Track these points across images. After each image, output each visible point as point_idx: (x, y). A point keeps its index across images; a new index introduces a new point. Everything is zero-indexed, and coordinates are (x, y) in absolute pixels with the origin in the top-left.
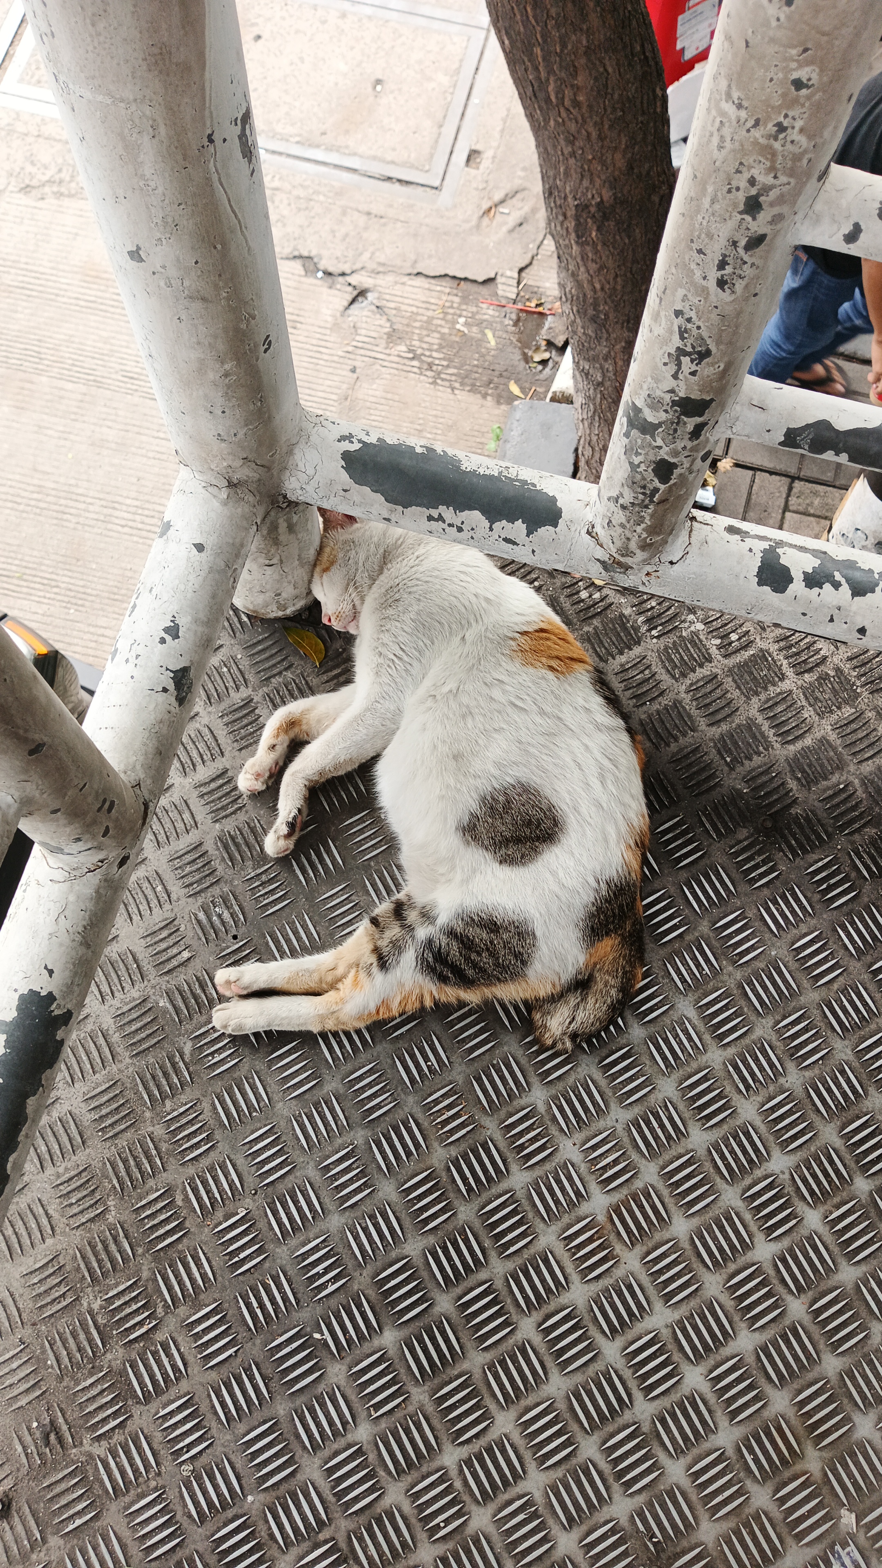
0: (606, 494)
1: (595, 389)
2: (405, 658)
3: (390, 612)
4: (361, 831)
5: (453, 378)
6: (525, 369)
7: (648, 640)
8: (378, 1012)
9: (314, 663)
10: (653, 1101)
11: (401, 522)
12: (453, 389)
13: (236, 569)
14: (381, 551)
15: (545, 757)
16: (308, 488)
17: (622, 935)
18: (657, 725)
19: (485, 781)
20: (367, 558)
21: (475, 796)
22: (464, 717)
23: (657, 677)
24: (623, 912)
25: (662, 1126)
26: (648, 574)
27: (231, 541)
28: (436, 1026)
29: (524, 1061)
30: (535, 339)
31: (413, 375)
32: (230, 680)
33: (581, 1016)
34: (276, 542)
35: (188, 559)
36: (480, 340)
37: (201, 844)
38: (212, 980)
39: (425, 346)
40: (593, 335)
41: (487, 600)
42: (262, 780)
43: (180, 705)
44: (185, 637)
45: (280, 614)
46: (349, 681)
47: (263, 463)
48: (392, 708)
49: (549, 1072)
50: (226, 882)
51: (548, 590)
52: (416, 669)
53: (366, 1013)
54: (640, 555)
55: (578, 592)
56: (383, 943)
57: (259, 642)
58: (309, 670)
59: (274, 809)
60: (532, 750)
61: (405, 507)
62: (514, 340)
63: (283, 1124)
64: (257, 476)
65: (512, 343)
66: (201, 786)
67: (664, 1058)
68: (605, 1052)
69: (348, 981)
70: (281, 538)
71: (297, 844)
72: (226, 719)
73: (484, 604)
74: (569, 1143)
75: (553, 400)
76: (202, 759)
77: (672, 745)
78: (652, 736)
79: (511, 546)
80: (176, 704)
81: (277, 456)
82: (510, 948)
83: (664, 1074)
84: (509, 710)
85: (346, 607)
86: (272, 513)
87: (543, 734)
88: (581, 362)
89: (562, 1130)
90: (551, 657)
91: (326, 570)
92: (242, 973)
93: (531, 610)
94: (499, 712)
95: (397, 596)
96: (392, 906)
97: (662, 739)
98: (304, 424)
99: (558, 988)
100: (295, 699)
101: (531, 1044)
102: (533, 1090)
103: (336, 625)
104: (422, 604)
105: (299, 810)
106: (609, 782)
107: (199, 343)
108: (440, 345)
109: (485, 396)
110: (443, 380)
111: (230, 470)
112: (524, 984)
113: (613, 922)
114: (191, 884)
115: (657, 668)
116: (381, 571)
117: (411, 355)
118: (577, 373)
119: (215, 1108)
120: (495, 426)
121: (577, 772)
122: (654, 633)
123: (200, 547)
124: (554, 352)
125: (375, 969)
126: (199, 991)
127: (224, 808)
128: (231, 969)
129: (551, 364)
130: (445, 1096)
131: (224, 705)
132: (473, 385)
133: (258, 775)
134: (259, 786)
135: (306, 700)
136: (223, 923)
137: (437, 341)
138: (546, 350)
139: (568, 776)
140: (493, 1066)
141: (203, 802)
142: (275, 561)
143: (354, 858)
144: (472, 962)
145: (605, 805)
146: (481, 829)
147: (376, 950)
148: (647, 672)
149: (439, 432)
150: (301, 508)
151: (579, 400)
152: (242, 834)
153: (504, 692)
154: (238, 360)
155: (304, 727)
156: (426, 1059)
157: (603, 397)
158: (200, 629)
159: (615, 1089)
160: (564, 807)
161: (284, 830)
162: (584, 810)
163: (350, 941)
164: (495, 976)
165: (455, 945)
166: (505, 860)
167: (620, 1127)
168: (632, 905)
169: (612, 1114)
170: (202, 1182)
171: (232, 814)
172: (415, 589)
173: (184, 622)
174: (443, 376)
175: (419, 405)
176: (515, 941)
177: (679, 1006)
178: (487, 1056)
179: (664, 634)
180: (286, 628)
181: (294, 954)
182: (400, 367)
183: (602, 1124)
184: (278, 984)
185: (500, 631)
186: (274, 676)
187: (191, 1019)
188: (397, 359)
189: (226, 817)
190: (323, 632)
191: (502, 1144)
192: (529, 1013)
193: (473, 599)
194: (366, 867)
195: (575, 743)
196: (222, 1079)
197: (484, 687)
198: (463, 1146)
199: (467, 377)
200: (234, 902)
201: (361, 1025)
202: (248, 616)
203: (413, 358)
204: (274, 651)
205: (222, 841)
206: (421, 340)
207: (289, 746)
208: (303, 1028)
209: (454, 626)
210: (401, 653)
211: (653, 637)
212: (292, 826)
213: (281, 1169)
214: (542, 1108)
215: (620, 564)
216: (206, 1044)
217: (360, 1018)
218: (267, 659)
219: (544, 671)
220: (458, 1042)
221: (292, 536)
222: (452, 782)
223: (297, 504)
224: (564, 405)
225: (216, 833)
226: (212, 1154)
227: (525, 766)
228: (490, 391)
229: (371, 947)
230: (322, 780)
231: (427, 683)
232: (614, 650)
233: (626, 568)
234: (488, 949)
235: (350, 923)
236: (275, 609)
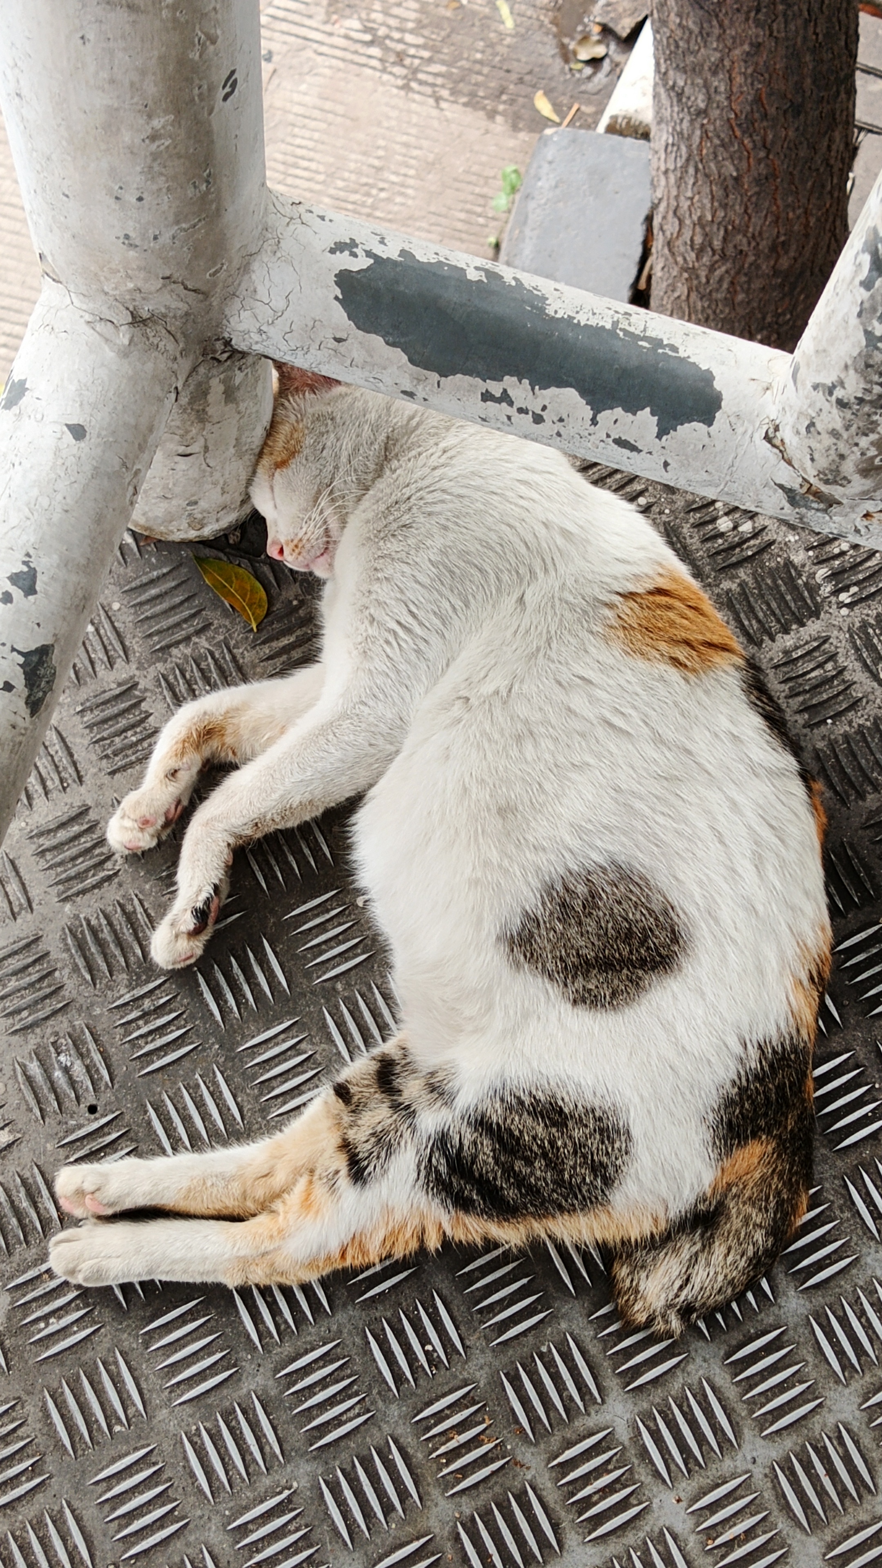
0: (809, 378)
1: (692, 121)
2: (418, 630)
3: (392, 546)
4: (322, 928)
5: (439, 81)
6: (562, 71)
7: (833, 610)
8: (343, 1255)
9: (247, 624)
10: (817, 1428)
11: (433, 400)
12: (438, 99)
13: (138, 472)
14: (382, 437)
15: (661, 819)
16: (271, 331)
17: (780, 1137)
18: (844, 761)
19: (553, 857)
20: (356, 449)
21: (536, 883)
22: (519, 739)
23: (847, 676)
24: (784, 1096)
25: (832, 1472)
26: (867, 515)
27: (132, 422)
28: (441, 1281)
29: (594, 1349)
30: (580, 21)
31: (369, 72)
32: (99, 647)
33: (700, 1276)
34: (202, 417)
35: (57, 451)
36: (486, 17)
37: (37, 940)
38: (50, 1186)
39: (393, 22)
40: (696, 30)
41: (566, 533)
42: (151, 830)
43: (32, 714)
44: (46, 593)
45: (192, 534)
46: (309, 658)
47: (198, 286)
48: (389, 715)
49: (637, 1371)
50: (79, 1010)
51: (661, 513)
52: (435, 649)
53: (323, 1256)
54: (859, 484)
55: (714, 520)
56: (360, 1136)
57: (152, 582)
58: (238, 635)
59: (169, 881)
60: (638, 805)
61: (444, 375)
62: (547, 21)
63: (167, 1447)
64: (184, 307)
65: (542, 26)
66: (41, 834)
67: (840, 1353)
68: (736, 1337)
69: (295, 1197)
70: (210, 410)
71: (208, 947)
72: (88, 717)
73: (560, 541)
74: (669, 1498)
75: (612, 129)
76: (45, 787)
77: (869, 797)
78: (835, 780)
79: (626, 452)
80: (24, 711)
81: (222, 275)
82: (584, 1156)
83: (838, 1381)
84: (600, 732)
85: (312, 532)
86: (202, 370)
87: (659, 777)
88: (671, 73)
89: (657, 1474)
90: (675, 642)
91: (281, 464)
92: (105, 1176)
93: (641, 554)
94: (583, 735)
95: (406, 519)
96: (374, 1066)
97: (853, 787)
98: (271, 219)
99: (663, 1225)
100: (214, 687)
101: (608, 1319)
102: (609, 1400)
103: (291, 561)
104: (451, 536)
105: (216, 888)
106: (769, 867)
107: (112, 81)
108: (419, 21)
109: (492, 115)
110: (421, 83)
111: (138, 296)
112: (604, 1217)
113: (766, 1115)
114: (18, 1011)
115: (848, 661)
116: (379, 473)
117: (368, 37)
118: (662, 91)
119: (48, 1416)
120: (510, 168)
121: (715, 847)
122: (844, 597)
123: (78, 432)
124: (613, 46)
125: (344, 1181)
126: (25, 1204)
127: (80, 876)
128: (85, 1167)
129: (606, 65)
130: (455, 1407)
131: (86, 692)
132: (473, 95)
133: (146, 822)
134: (146, 841)
135: (233, 689)
136: (72, 1083)
137: (413, 15)
138: (599, 42)
139: (700, 854)
140: (541, 1356)
141: (43, 864)
142: (196, 448)
143: (308, 975)
144: (516, 1175)
145: (760, 908)
146: (542, 941)
147: (346, 1146)
148: (829, 666)
149: (412, 172)
150: (250, 360)
151: (662, 136)
152: (110, 924)
153: (593, 700)
154: (178, 112)
155: (229, 740)
156: (424, 1340)
157: (705, 134)
158: (74, 578)
159: (753, 1404)
160: (691, 910)
161: (189, 922)
162: (725, 914)
163: (297, 1125)
164: (554, 1202)
165: (487, 1145)
166: (580, 1000)
167: (758, 1472)
168: (798, 1086)
169: (747, 1447)
170: (21, 1548)
171: (94, 887)
172: (438, 508)
173: (45, 565)
174: (421, 76)
175: (379, 124)
176: (594, 1143)
177: (869, 1260)
178: (530, 1338)
179: (862, 600)
180: (199, 560)
181: (196, 1144)
182: (349, 56)
183: (727, 1465)
184: (168, 1200)
185: (588, 591)
186: (177, 643)
187: (10, 1254)
188: (343, 42)
189: (83, 892)
190: (266, 569)
191: (552, 1497)
192: (609, 1264)
193: (542, 532)
194: (328, 992)
195: (714, 797)
196: (62, 1364)
197: (557, 688)
198: (485, 1497)
199: (462, 80)
200: (92, 1046)
201: (312, 1277)
202: (134, 534)
203: (371, 43)
204: (177, 600)
205: (74, 935)
206: (386, 13)
207: (200, 772)
208: (210, 1279)
209: (505, 577)
210: (410, 620)
211: (841, 605)
212: (201, 915)
213: (162, 1527)
214: (623, 1434)
215: (819, 496)
216: (35, 1300)
217: (312, 1264)
218: (166, 613)
219: (663, 667)
220: (480, 1311)
221: (232, 406)
222: (495, 856)
223: (244, 354)
224: (629, 140)
225: (65, 921)
226: (40, 1497)
227: (625, 833)
228: (501, 107)
229: (335, 1140)
230: (259, 835)
231: (454, 676)
232: (774, 626)
233: (830, 503)
234: (545, 1155)
235: (296, 1091)
236: (184, 526)
